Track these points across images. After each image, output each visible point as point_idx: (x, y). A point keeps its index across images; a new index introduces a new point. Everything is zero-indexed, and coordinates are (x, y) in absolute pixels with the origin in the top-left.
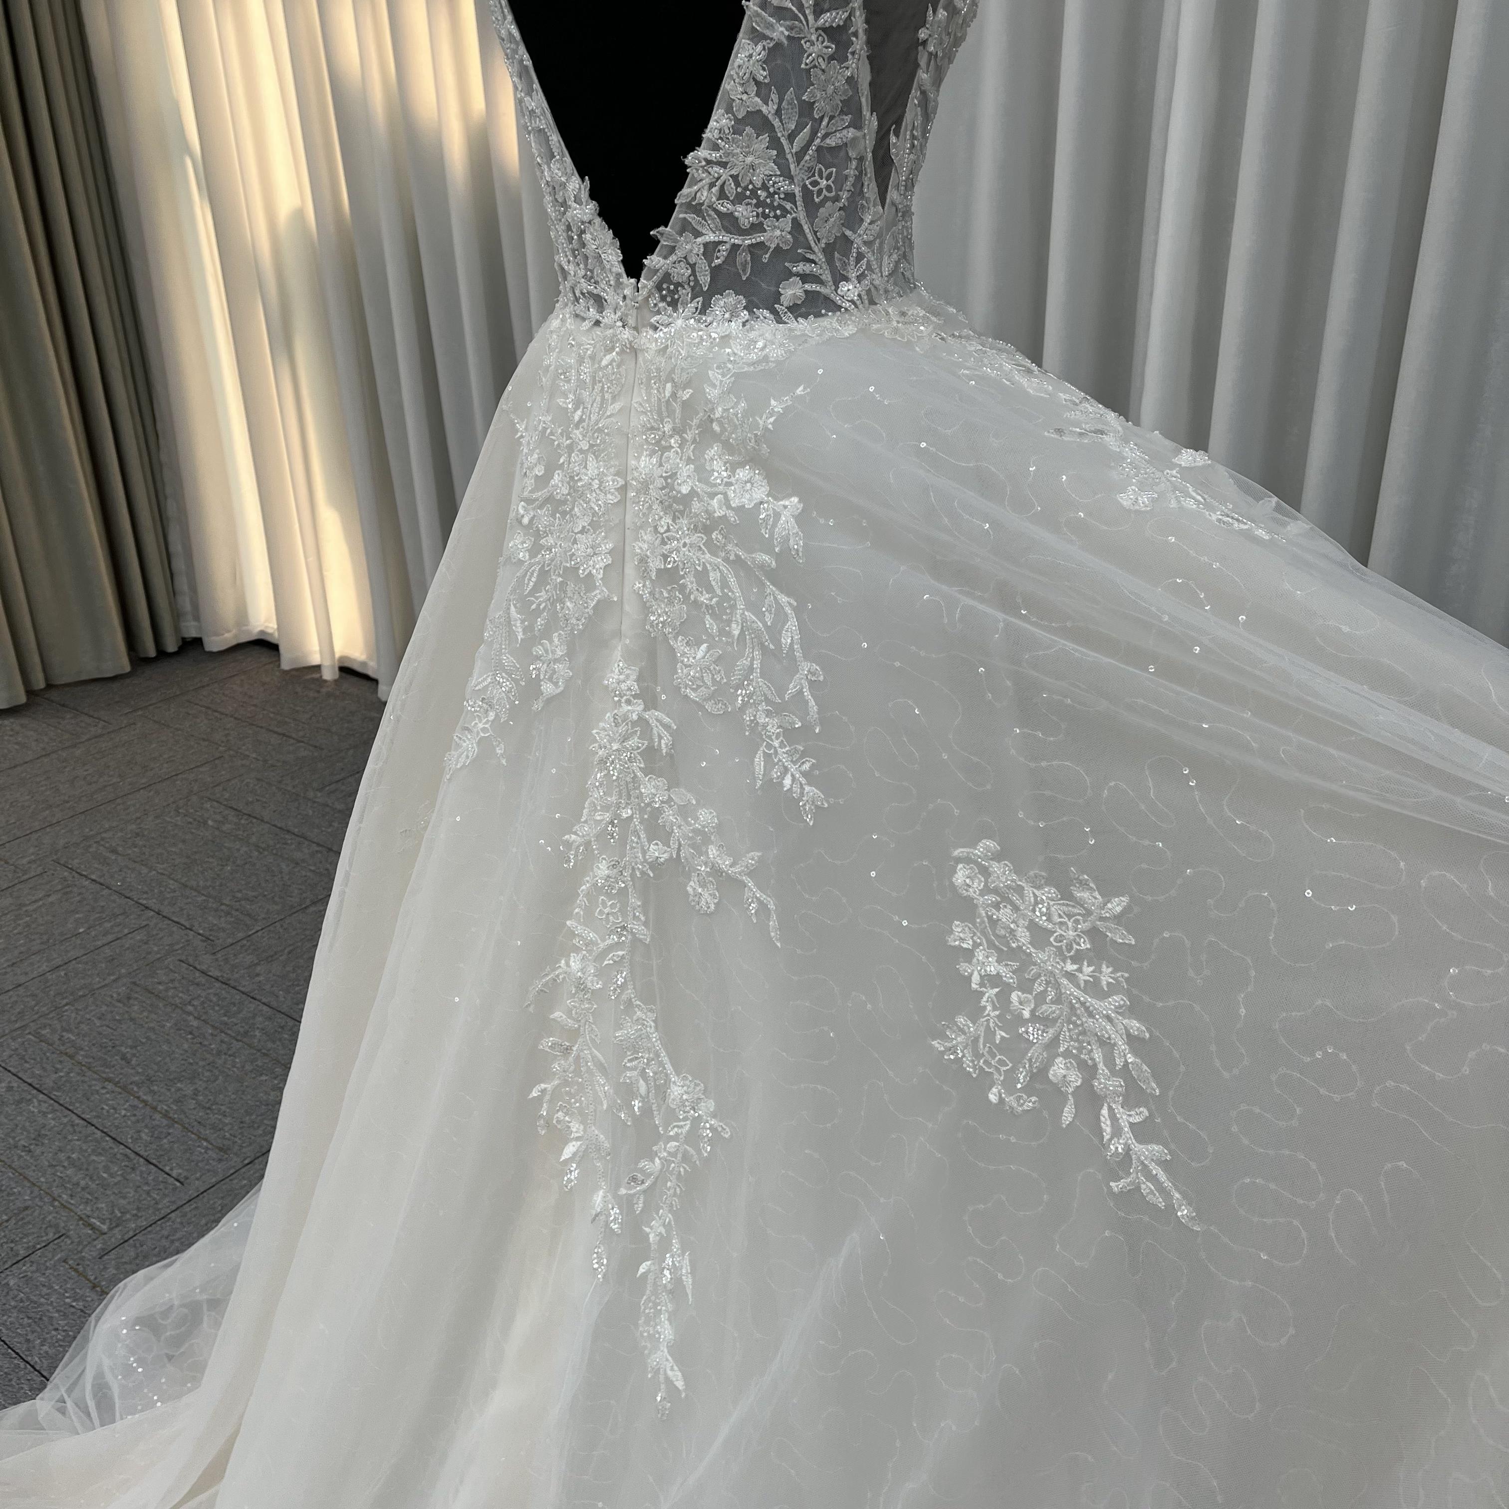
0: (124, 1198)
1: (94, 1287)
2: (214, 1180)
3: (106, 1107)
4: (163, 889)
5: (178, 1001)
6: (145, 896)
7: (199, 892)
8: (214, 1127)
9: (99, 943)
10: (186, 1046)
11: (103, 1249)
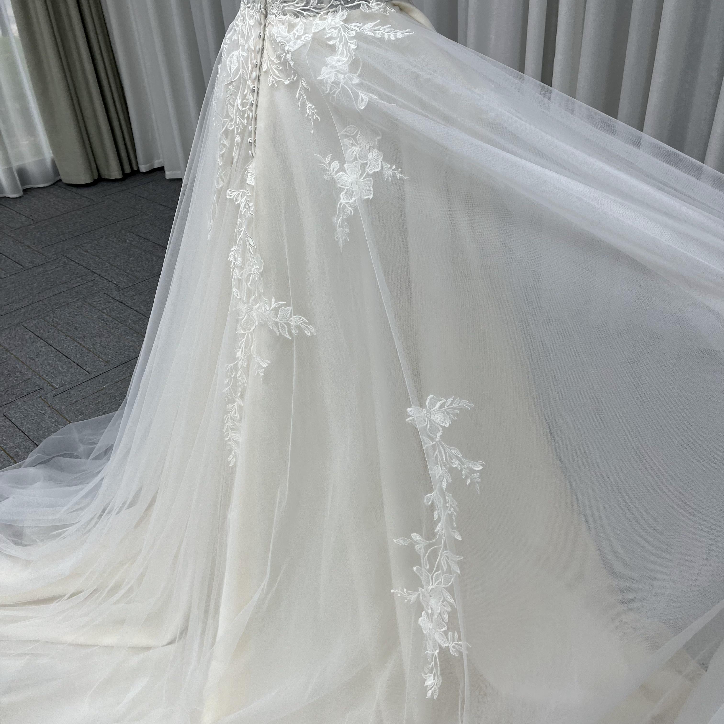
0: (66, 377)
1: (49, 406)
2: (102, 372)
3: (65, 346)
4: (103, 266)
5: (100, 308)
6: (95, 269)
7: (117, 268)
8: (106, 354)
9: (74, 286)
10: (100, 325)
11: (55, 394)
